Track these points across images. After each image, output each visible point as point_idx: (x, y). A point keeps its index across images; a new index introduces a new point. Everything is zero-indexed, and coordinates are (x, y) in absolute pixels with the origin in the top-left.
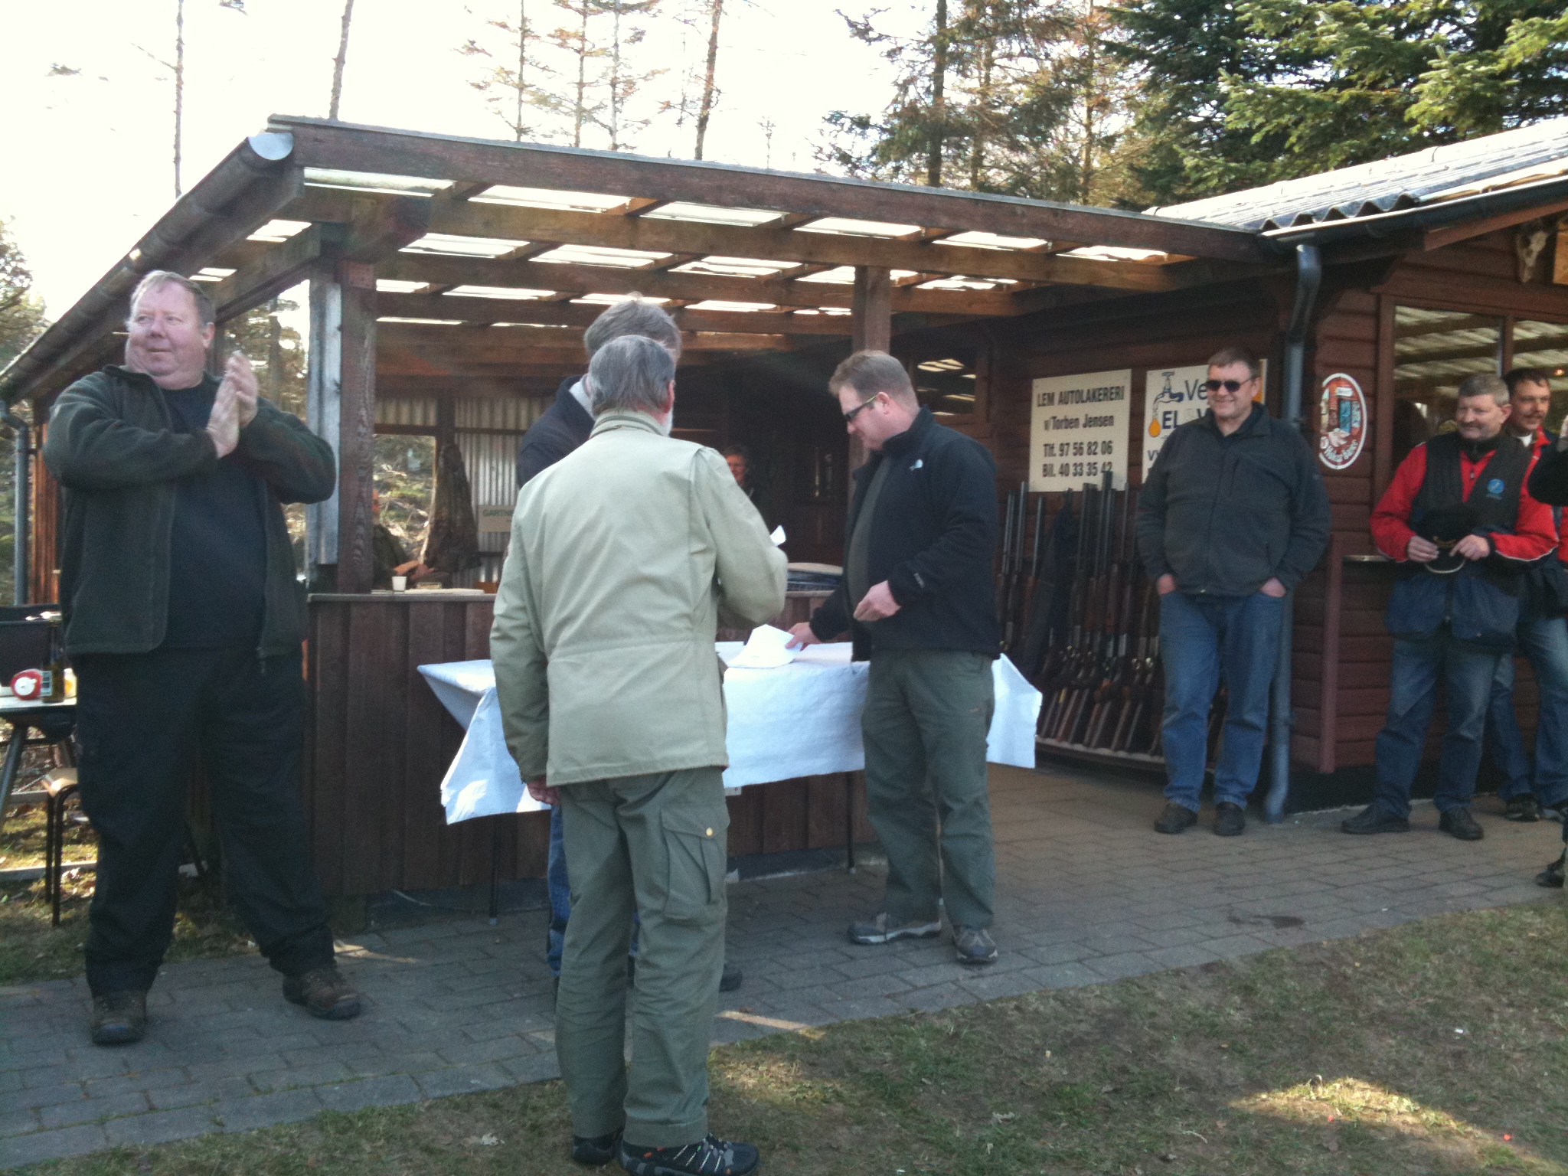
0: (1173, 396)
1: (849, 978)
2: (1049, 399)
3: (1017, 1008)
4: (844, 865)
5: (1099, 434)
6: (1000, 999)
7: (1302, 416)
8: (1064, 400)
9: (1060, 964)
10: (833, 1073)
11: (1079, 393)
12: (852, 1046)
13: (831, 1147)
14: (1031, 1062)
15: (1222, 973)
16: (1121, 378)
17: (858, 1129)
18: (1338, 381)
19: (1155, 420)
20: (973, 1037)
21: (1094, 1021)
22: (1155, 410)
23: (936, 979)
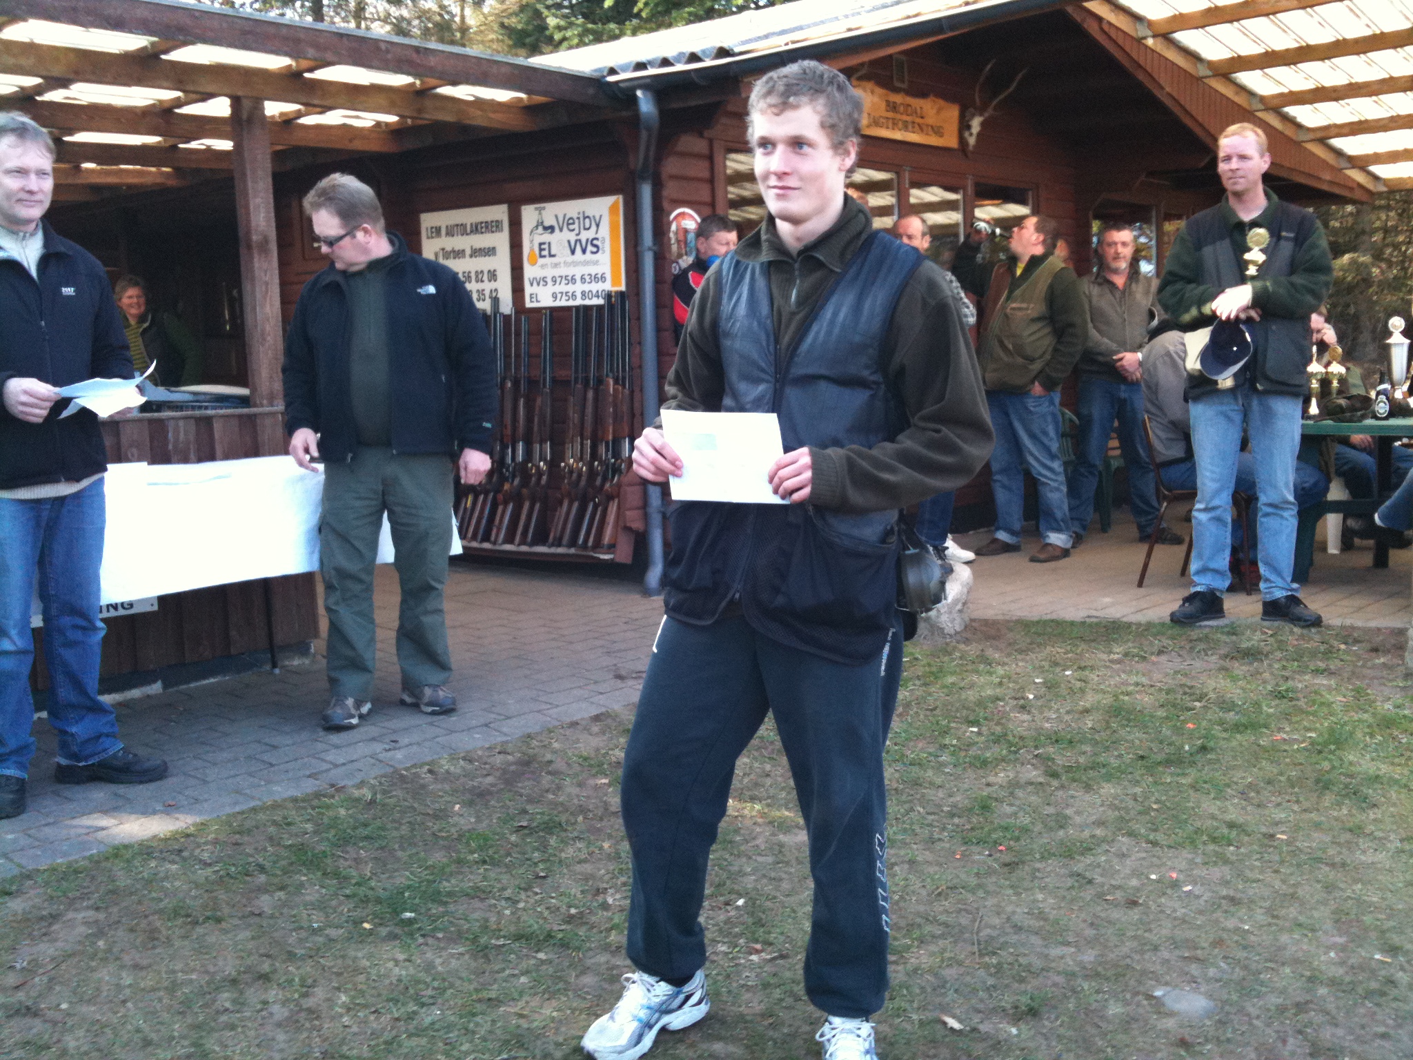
0: (545, 228)
1: (272, 765)
2: (437, 231)
3: (430, 771)
4: (268, 667)
5: (484, 264)
6: (414, 766)
7: (654, 244)
8: (450, 232)
9: (469, 729)
10: (256, 849)
11: (463, 226)
12: (275, 823)
13: (254, 914)
14: (441, 815)
15: (609, 721)
16: (499, 212)
17: (281, 894)
18: (682, 215)
19: (532, 250)
20: (388, 801)
21: (498, 774)
22: (532, 241)
23: (354, 757)
